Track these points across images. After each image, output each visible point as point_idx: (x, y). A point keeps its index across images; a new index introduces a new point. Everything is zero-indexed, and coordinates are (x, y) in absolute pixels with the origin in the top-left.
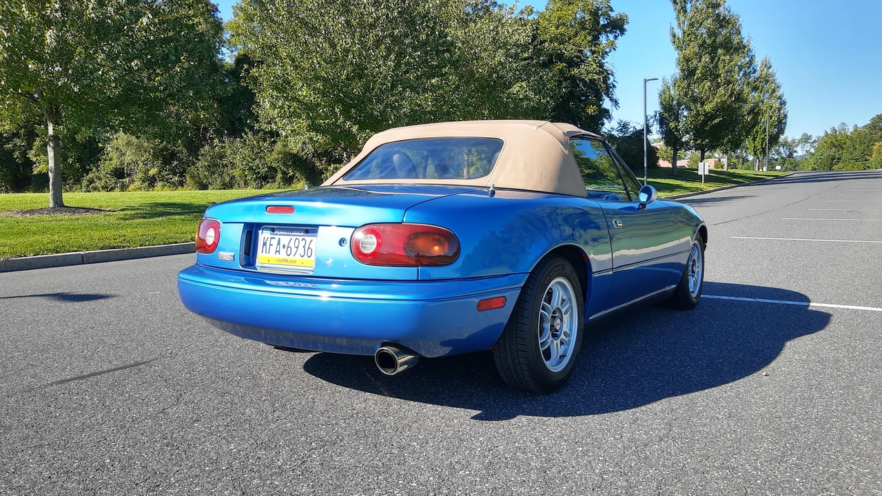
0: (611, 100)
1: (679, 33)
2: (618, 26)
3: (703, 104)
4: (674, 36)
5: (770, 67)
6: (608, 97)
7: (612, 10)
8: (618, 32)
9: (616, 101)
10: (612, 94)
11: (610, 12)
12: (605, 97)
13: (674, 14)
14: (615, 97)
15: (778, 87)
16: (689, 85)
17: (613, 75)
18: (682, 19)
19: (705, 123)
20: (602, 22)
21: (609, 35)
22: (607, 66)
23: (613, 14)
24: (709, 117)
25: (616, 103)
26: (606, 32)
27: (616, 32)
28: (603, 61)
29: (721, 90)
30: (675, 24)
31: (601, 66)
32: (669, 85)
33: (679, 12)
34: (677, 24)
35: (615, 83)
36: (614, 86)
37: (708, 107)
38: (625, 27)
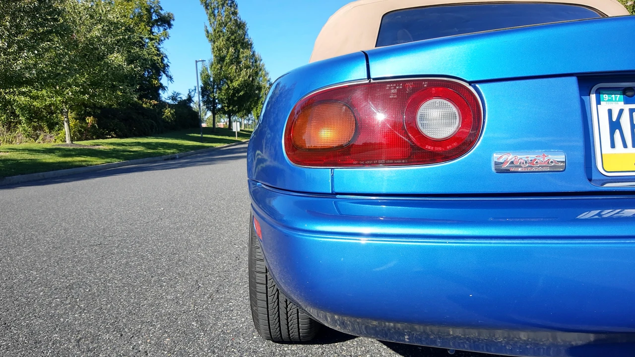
0: (167, 76)
1: (211, 30)
2: (166, 21)
3: (232, 82)
4: (208, 32)
5: (261, 60)
6: (165, 74)
7: (161, 9)
8: (167, 26)
9: (171, 77)
10: (168, 72)
11: (160, 11)
12: (162, 73)
13: (207, 17)
14: (170, 74)
15: (268, 74)
16: (221, 67)
17: (167, 58)
18: (213, 20)
19: (234, 95)
20: (154, 17)
21: (160, 28)
22: (162, 50)
23: (162, 12)
24: (237, 91)
25: (170, 78)
26: (158, 25)
27: (165, 26)
28: (159, 46)
29: (243, 73)
30: (208, 24)
31: (158, 50)
32: (207, 67)
33: (210, 16)
34: (209, 23)
35: (169, 64)
36: (168, 66)
37: (235, 84)
38: (172, 22)
